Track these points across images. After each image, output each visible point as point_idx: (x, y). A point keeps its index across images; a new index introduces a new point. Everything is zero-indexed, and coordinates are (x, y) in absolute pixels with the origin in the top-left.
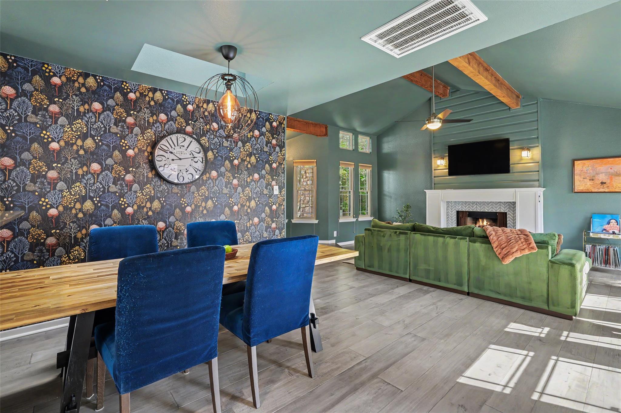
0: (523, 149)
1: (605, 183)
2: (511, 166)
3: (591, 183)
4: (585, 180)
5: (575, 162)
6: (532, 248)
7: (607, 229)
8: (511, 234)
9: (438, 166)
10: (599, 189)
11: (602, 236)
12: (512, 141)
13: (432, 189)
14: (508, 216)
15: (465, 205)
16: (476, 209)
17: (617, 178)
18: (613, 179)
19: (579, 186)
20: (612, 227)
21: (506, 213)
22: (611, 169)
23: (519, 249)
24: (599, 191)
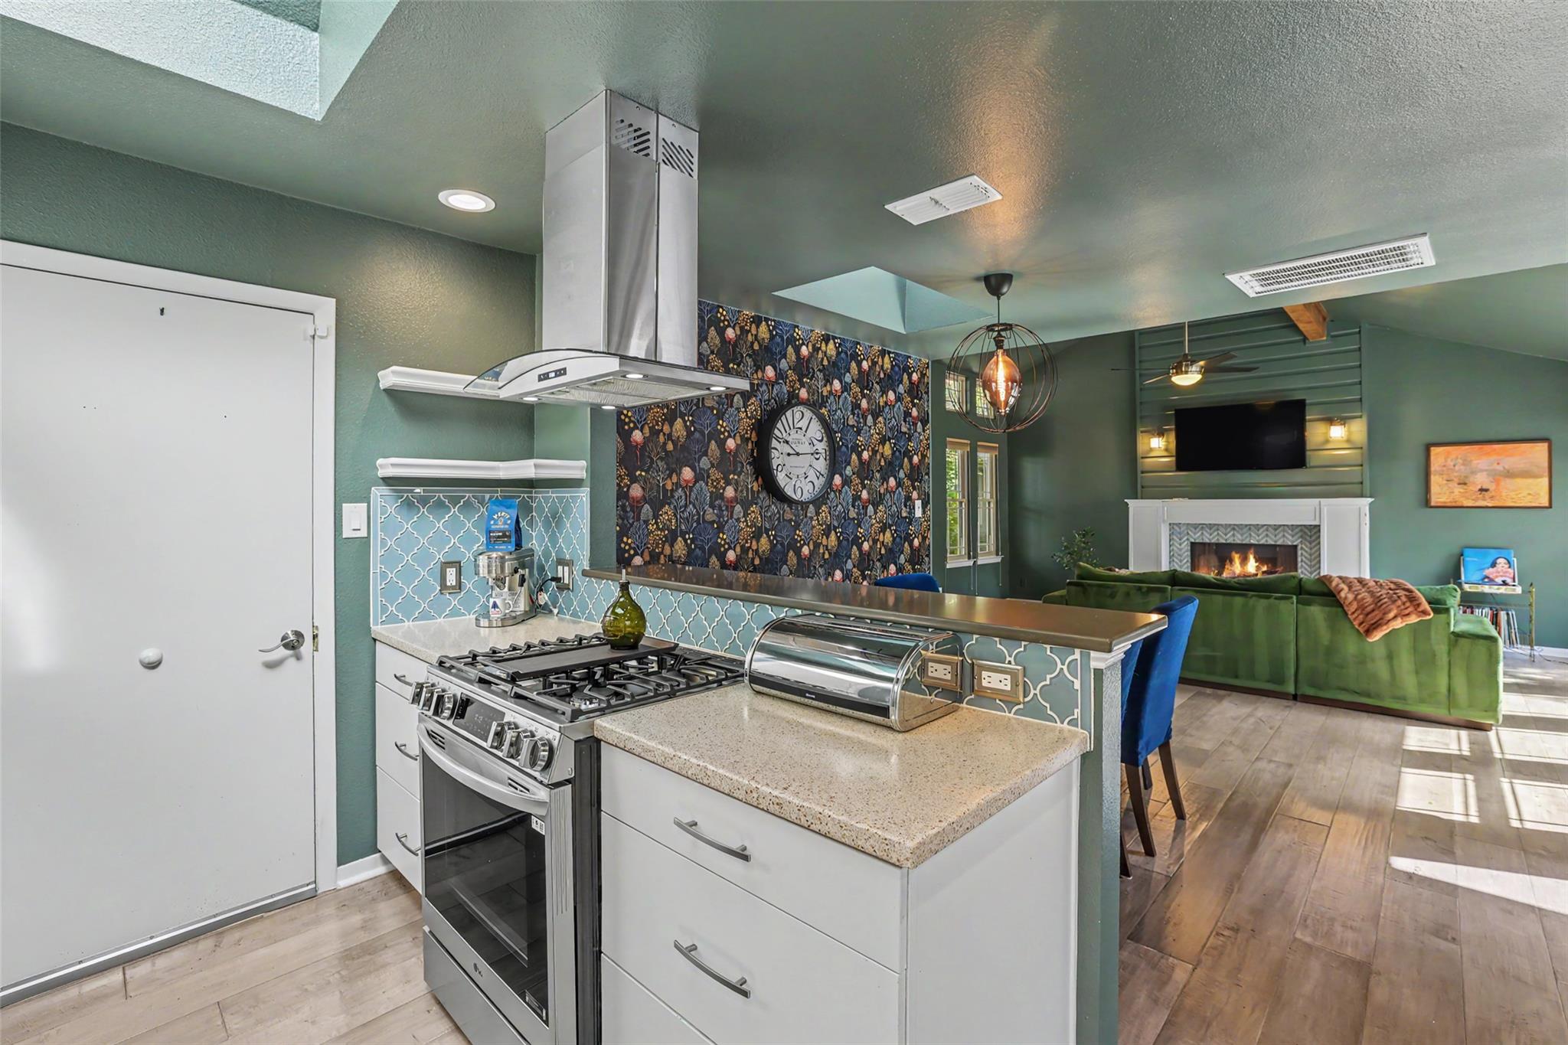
0: (1330, 421)
1: (1487, 490)
2: (1308, 453)
3: (1462, 490)
4: (1451, 484)
5: (1432, 448)
6: (1425, 613)
7: (1491, 576)
8: (1379, 590)
9: (1151, 450)
10: (1475, 500)
11: (1486, 589)
12: (1311, 404)
13: (1136, 498)
14: (1299, 552)
15: (1208, 531)
16: (1232, 539)
17: (1508, 481)
18: (1502, 483)
19: (1439, 495)
20: (1499, 573)
21: (1296, 546)
22: (1498, 464)
23: (1399, 614)
24: (1477, 504)
